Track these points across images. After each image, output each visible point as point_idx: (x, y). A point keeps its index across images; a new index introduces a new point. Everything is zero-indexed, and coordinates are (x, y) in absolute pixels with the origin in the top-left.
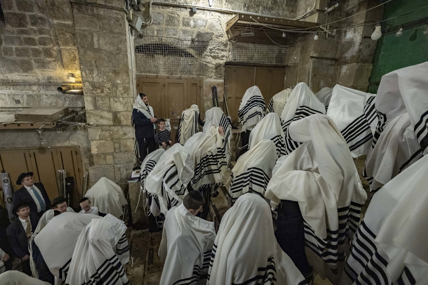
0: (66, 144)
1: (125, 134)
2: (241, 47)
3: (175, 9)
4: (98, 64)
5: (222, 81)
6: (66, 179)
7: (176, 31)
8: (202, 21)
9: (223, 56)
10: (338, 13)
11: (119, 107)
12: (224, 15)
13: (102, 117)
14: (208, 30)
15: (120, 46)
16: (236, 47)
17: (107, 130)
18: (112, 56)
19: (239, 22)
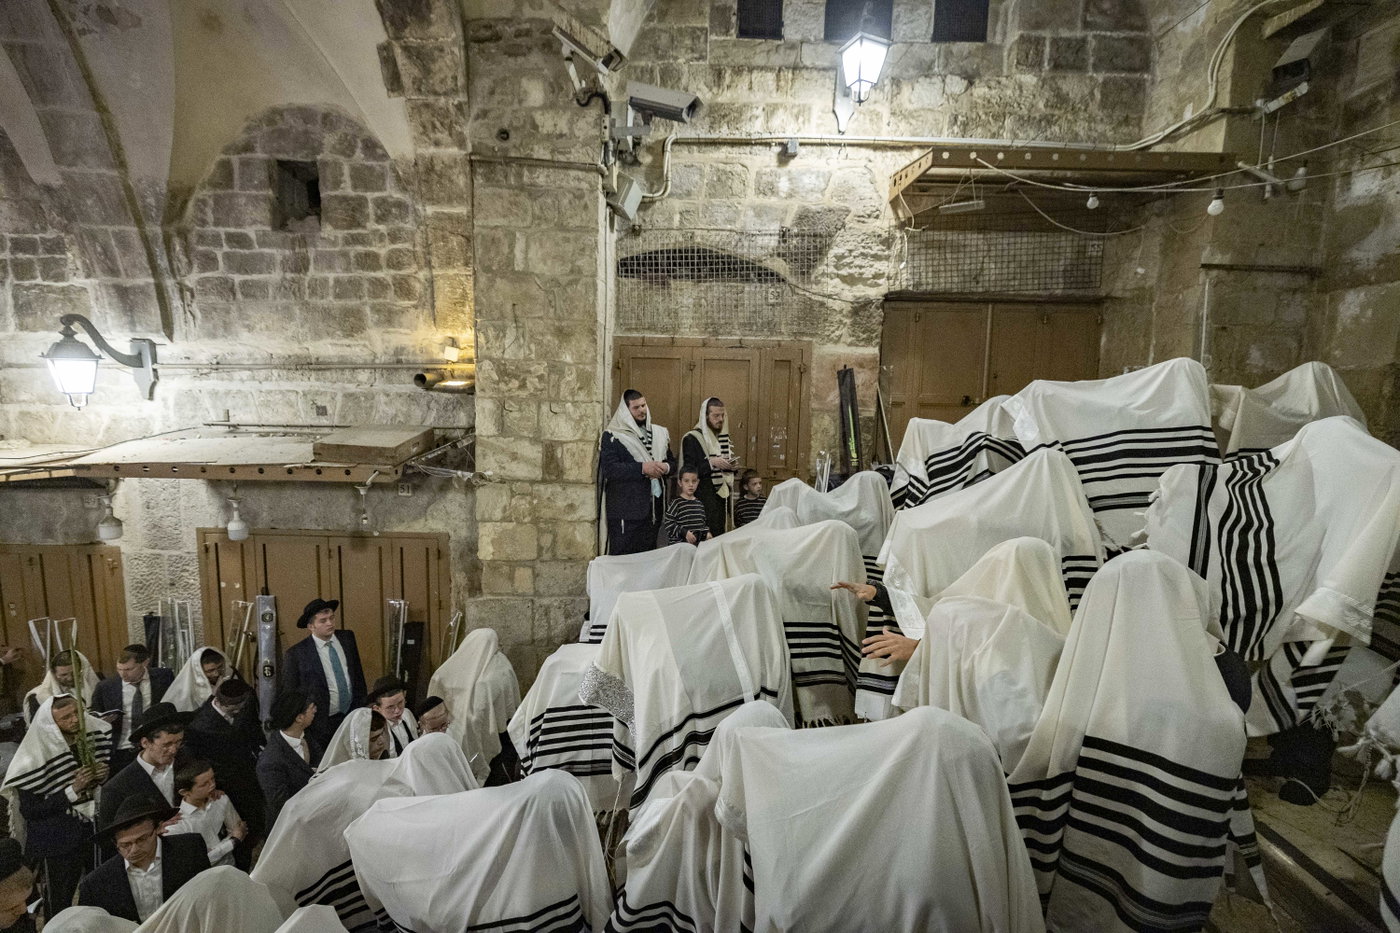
0: (418, 527)
1: (571, 507)
2: (940, 246)
3: (736, 149)
4: (518, 313)
5: (873, 351)
6: (405, 626)
7: (737, 212)
8: (813, 177)
9: (877, 276)
10: (1312, 113)
11: (561, 429)
12: (884, 154)
13: (514, 457)
14: (833, 201)
15: (579, 263)
16: (921, 246)
17: (523, 495)
18: (556, 290)
19: (934, 171)
